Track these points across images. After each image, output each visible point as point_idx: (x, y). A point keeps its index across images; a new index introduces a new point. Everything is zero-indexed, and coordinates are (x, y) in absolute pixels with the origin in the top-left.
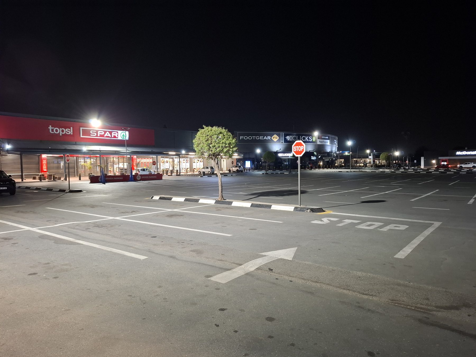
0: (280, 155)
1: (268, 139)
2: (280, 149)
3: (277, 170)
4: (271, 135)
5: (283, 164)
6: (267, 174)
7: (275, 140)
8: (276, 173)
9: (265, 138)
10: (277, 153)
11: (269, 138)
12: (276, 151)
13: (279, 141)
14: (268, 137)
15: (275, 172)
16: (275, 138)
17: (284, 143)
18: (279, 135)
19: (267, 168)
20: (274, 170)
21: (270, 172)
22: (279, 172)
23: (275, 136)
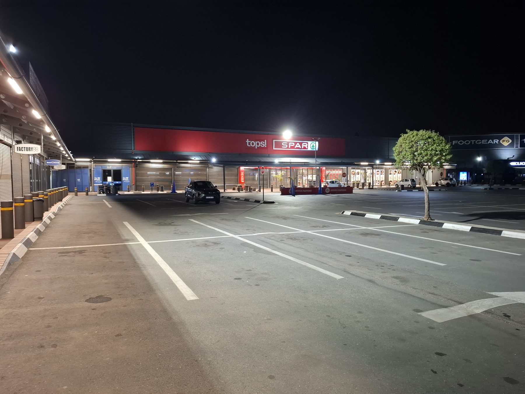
0: (513, 164)
1: (494, 143)
2: (513, 156)
3: (508, 185)
4: (500, 138)
5: (517, 176)
6: (492, 189)
7: (506, 144)
8: (506, 189)
9: (490, 141)
10: (509, 161)
11: (496, 141)
12: (507, 159)
13: (511, 145)
14: (494, 140)
15: (503, 187)
16: (506, 141)
17: (519, 148)
18: (511, 138)
19: (492, 182)
20: (503, 184)
21: (495, 186)
22: (511, 187)
23: (506, 138)
